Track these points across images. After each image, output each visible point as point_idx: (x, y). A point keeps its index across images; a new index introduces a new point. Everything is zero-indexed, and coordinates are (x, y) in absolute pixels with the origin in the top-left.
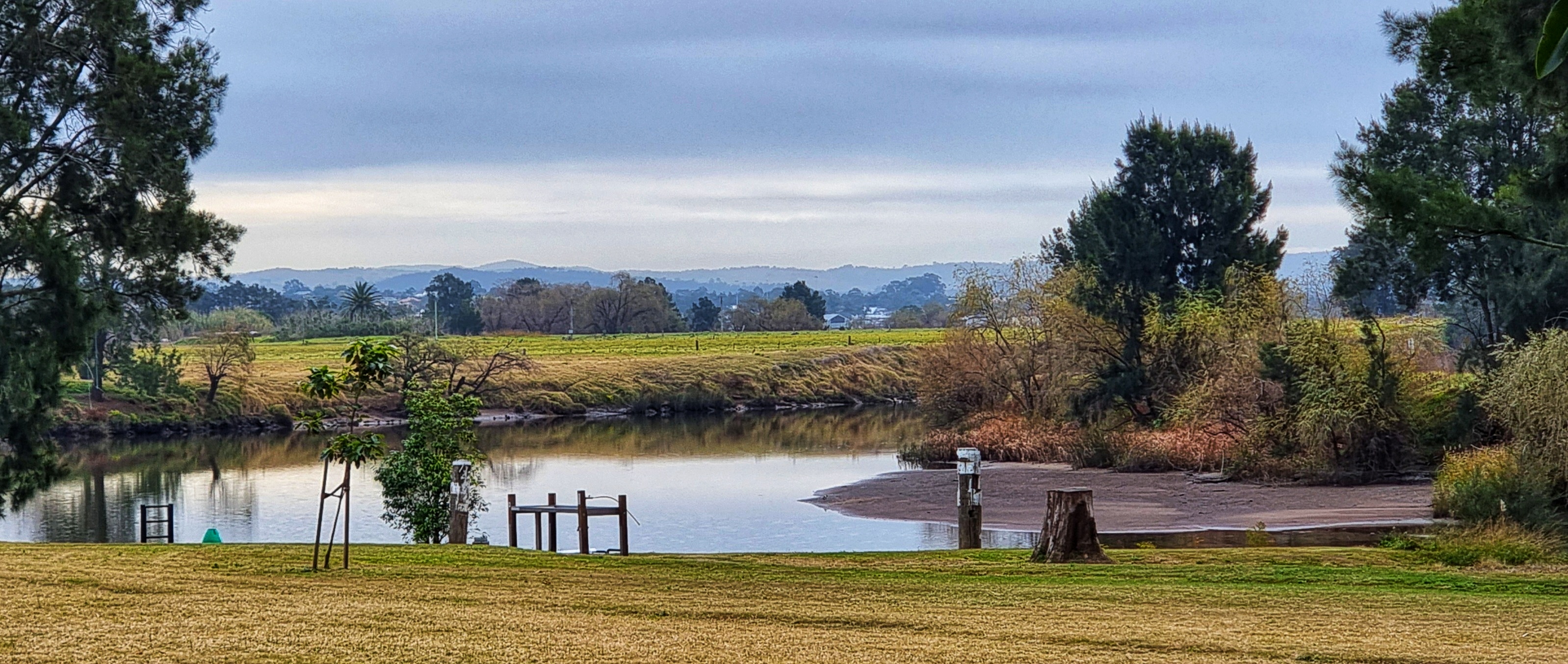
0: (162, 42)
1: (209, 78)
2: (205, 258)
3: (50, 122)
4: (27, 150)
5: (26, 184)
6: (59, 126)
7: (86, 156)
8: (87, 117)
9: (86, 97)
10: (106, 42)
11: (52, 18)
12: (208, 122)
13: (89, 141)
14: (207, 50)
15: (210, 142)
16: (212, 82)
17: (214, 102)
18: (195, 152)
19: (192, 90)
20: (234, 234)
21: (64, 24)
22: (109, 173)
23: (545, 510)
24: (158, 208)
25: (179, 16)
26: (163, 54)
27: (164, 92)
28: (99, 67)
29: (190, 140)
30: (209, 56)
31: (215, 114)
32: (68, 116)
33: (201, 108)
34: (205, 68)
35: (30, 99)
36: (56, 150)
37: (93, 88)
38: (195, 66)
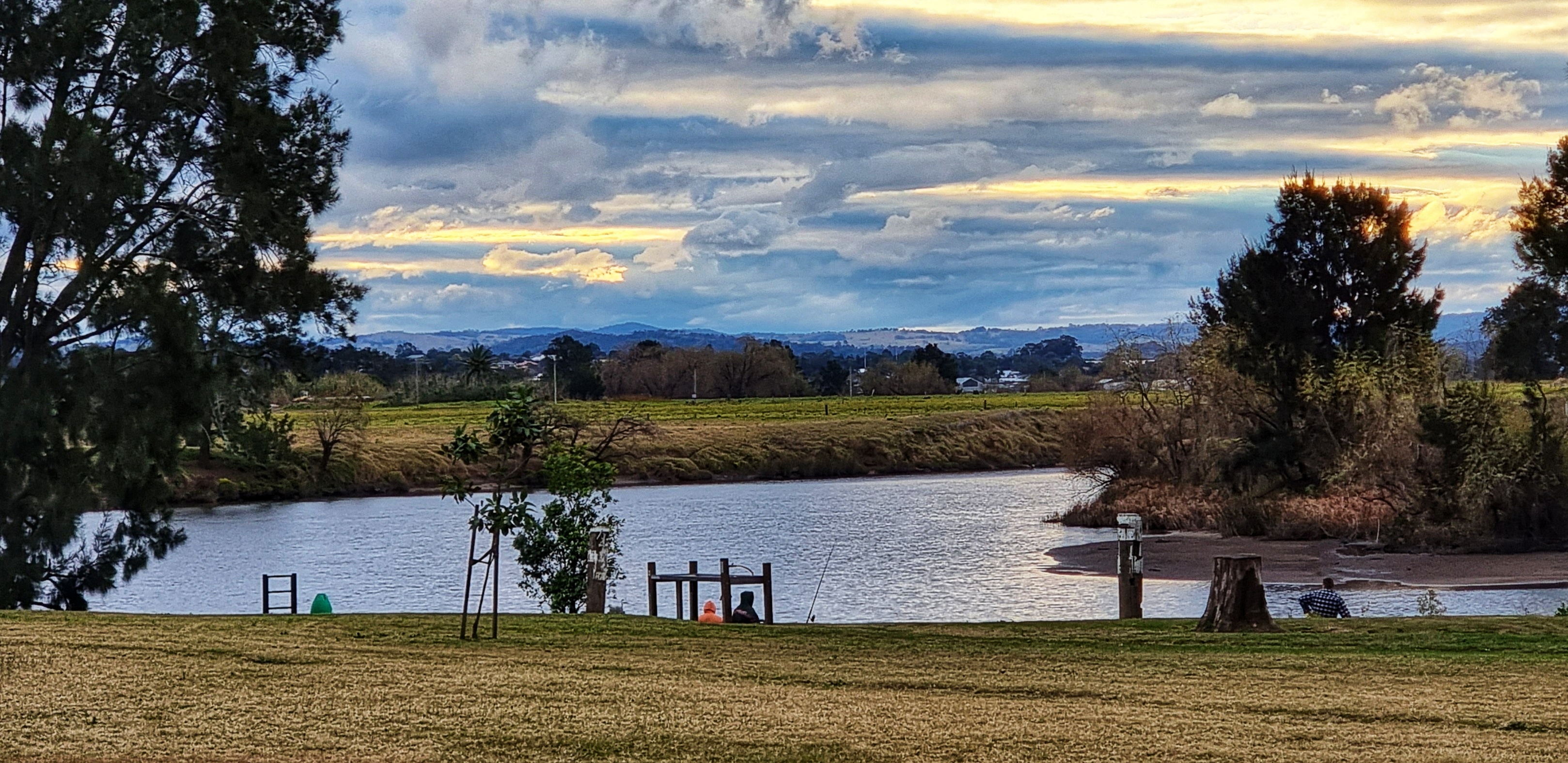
0: (283, 94)
1: (331, 132)
2: (329, 318)
3: (163, 177)
4: (140, 206)
5: (140, 241)
6: (175, 180)
7: (203, 212)
8: (204, 172)
9: (204, 150)
10: (225, 95)
11: (168, 67)
12: (330, 178)
13: (207, 197)
14: (330, 103)
15: (333, 197)
16: (335, 135)
17: (336, 156)
18: (318, 208)
19: (313, 144)
20: (358, 292)
21: (180, 75)
22: (227, 230)
23: (686, 579)
24: (278, 266)
25: (301, 67)
26: (283, 106)
27: (285, 146)
28: (216, 119)
29: (313, 195)
30: (331, 109)
31: (337, 170)
32: (184, 170)
33: (322, 163)
34: (327, 121)
35: (144, 151)
36: (171, 206)
37: (210, 141)
38: (316, 119)
